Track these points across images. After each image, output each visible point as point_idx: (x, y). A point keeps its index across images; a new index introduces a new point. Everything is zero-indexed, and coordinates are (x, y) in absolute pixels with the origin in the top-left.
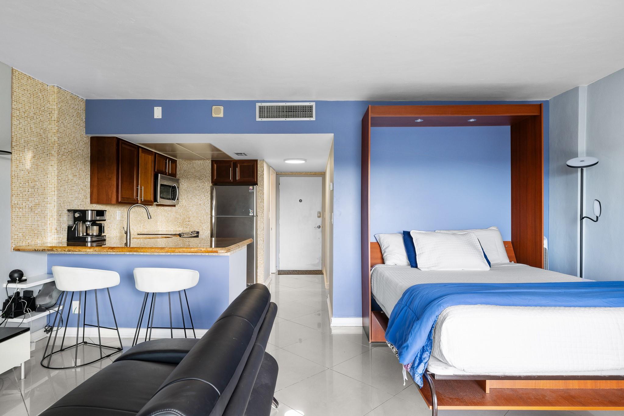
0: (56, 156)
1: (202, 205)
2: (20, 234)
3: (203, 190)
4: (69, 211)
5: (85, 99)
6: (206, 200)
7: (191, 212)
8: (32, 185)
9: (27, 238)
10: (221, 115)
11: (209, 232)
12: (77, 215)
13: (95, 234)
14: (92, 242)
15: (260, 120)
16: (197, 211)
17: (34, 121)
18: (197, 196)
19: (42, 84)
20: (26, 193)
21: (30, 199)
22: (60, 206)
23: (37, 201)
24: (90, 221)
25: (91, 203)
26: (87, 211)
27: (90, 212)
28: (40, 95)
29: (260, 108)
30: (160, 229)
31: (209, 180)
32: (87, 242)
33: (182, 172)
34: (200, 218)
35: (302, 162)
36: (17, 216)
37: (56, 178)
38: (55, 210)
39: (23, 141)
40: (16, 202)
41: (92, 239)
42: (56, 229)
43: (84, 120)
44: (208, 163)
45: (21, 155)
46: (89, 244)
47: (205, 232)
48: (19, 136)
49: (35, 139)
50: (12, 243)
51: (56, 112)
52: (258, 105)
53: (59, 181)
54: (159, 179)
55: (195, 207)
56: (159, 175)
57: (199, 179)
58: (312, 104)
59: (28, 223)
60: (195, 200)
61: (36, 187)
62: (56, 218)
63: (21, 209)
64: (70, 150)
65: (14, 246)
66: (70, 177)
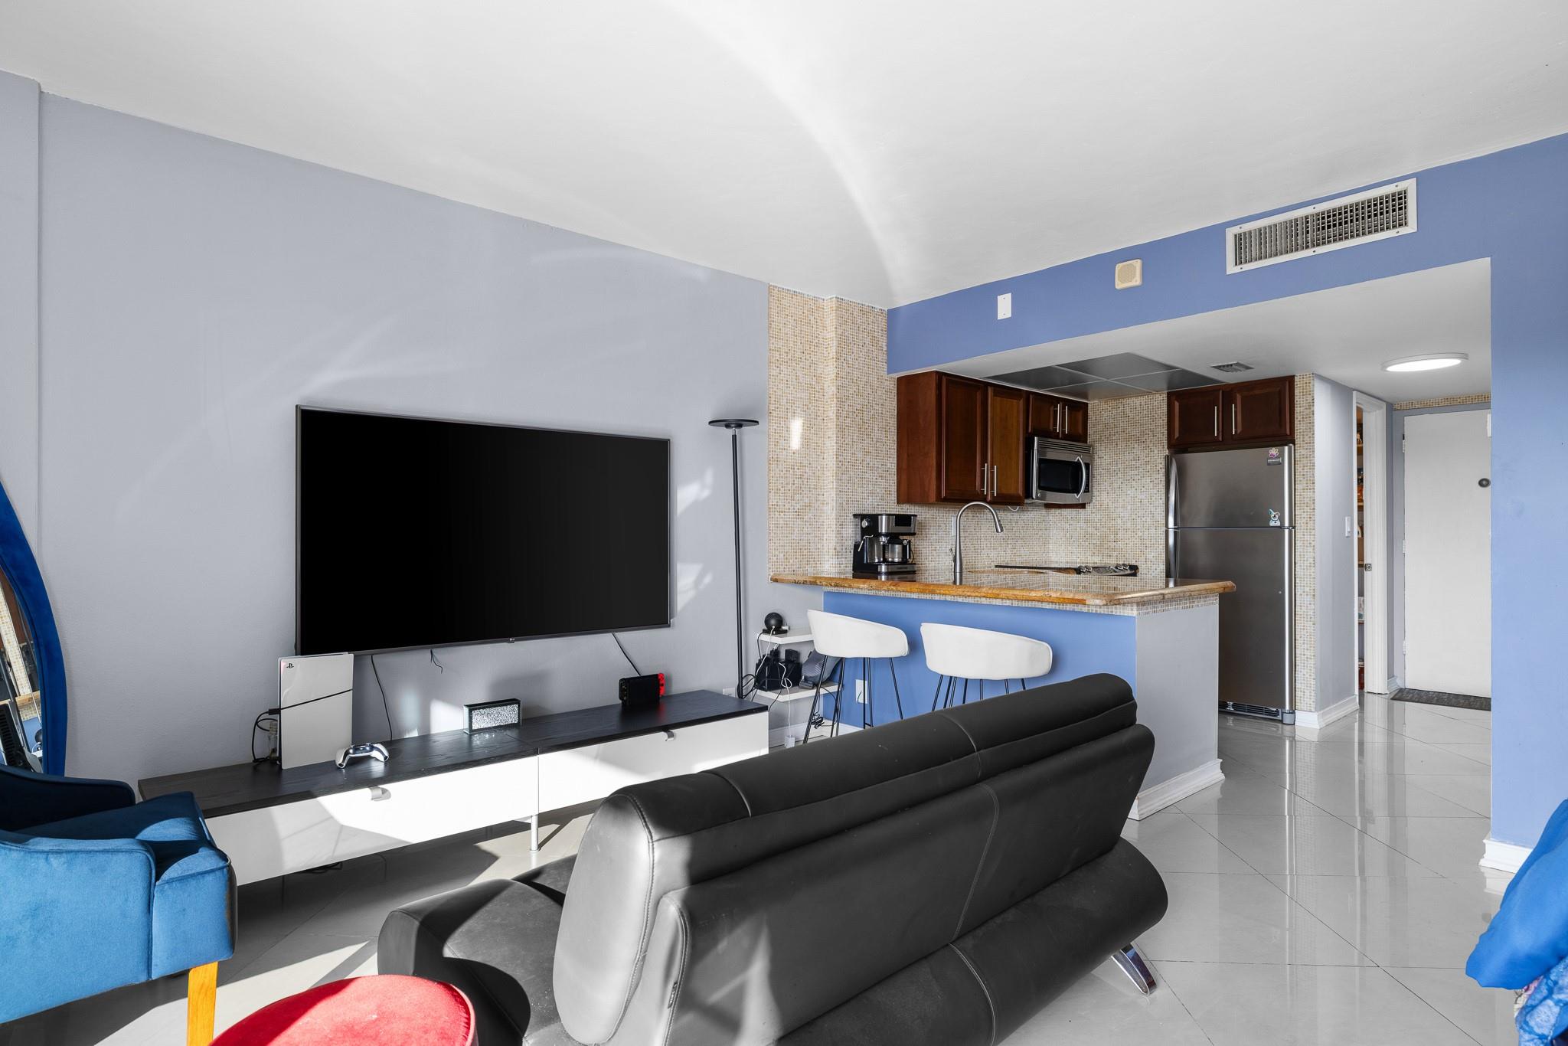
0: (835, 420)
1: (1145, 501)
2: (782, 555)
3: (1148, 467)
4: (855, 516)
5: (886, 310)
6: (1155, 491)
7: (1119, 521)
8: (799, 473)
9: (791, 561)
10: (1137, 281)
11: (1163, 567)
12: (865, 524)
13: (896, 560)
14: (888, 574)
15: (1237, 269)
16: (1134, 517)
17: (801, 365)
18: (1134, 483)
19: (815, 299)
20: (789, 487)
21: (797, 497)
22: (841, 508)
23: (807, 500)
24: (886, 535)
25: (899, 502)
26: (880, 517)
27: (884, 517)
28: (812, 318)
29: (1238, 238)
30: (1054, 559)
31: (1160, 442)
32: (880, 573)
33: (1100, 428)
34: (1140, 534)
35: (1456, 362)
36: (777, 525)
37: (835, 459)
38: (834, 516)
39: (785, 400)
40: (775, 503)
41: (888, 569)
42: (835, 549)
43: (885, 348)
44: (1160, 401)
45: (783, 424)
46: (883, 578)
47: (1154, 565)
48: (779, 393)
50: (770, 568)
51: (835, 343)
52: (1231, 233)
53: (840, 464)
54: (1035, 448)
55: (1129, 508)
56: (1036, 439)
57: (1138, 441)
58: (1401, 186)
59: (794, 537)
60: (1129, 492)
61: (806, 476)
62: (835, 530)
63: (782, 514)
64: (859, 407)
65: (772, 574)
66: (860, 455)
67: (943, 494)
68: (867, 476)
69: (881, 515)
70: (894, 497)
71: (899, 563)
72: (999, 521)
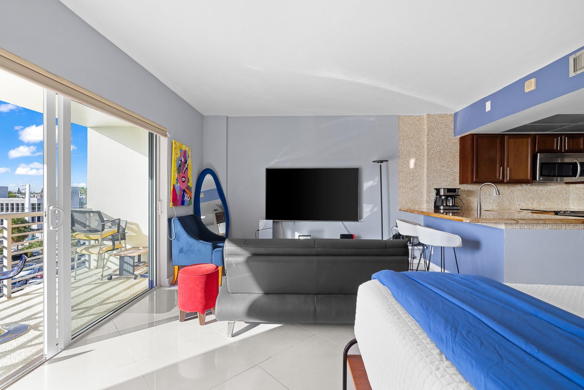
0: (427, 156)
2: (404, 202)
4: (434, 189)
5: (453, 114)
8: (412, 175)
9: (408, 204)
14: (444, 209)
15: (574, 74)
17: (413, 139)
19: (419, 116)
20: (407, 180)
21: (411, 183)
22: (429, 186)
23: (416, 184)
24: (444, 196)
25: (458, 184)
26: (440, 189)
27: (442, 189)
28: (418, 123)
29: (575, 60)
32: (441, 209)
36: (402, 192)
37: (426, 169)
38: (426, 189)
39: (406, 152)
40: (401, 185)
41: (443, 208)
42: (426, 200)
43: (453, 128)
45: (405, 159)
46: (442, 211)
48: (403, 150)
49: (414, 149)
50: (399, 206)
51: (426, 130)
52: (571, 58)
53: (429, 171)
54: (538, 158)
56: (539, 154)
59: (409, 196)
63: (404, 189)
64: (438, 151)
65: (400, 208)
66: (439, 168)
67: (474, 180)
68: (443, 174)
69: (441, 189)
70: (458, 182)
71: (452, 206)
72: (498, 190)
